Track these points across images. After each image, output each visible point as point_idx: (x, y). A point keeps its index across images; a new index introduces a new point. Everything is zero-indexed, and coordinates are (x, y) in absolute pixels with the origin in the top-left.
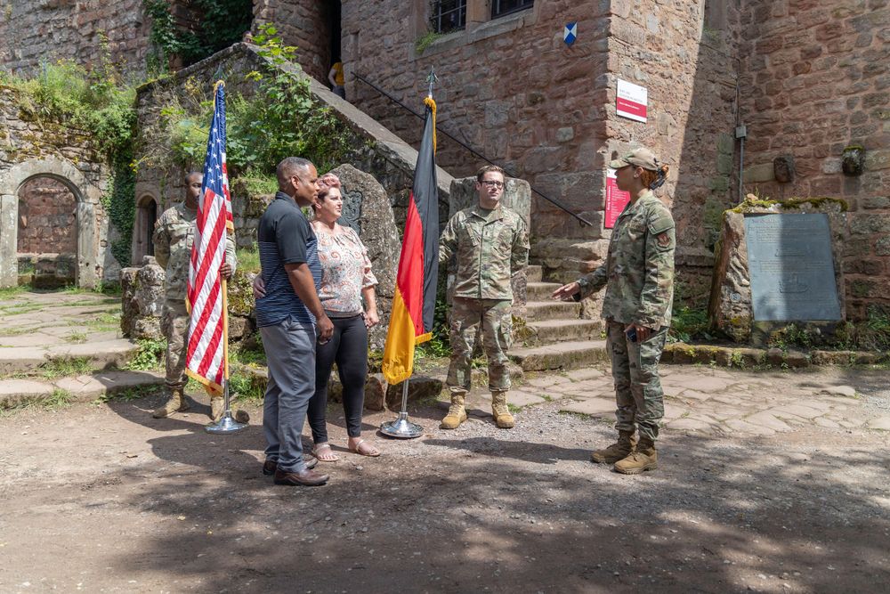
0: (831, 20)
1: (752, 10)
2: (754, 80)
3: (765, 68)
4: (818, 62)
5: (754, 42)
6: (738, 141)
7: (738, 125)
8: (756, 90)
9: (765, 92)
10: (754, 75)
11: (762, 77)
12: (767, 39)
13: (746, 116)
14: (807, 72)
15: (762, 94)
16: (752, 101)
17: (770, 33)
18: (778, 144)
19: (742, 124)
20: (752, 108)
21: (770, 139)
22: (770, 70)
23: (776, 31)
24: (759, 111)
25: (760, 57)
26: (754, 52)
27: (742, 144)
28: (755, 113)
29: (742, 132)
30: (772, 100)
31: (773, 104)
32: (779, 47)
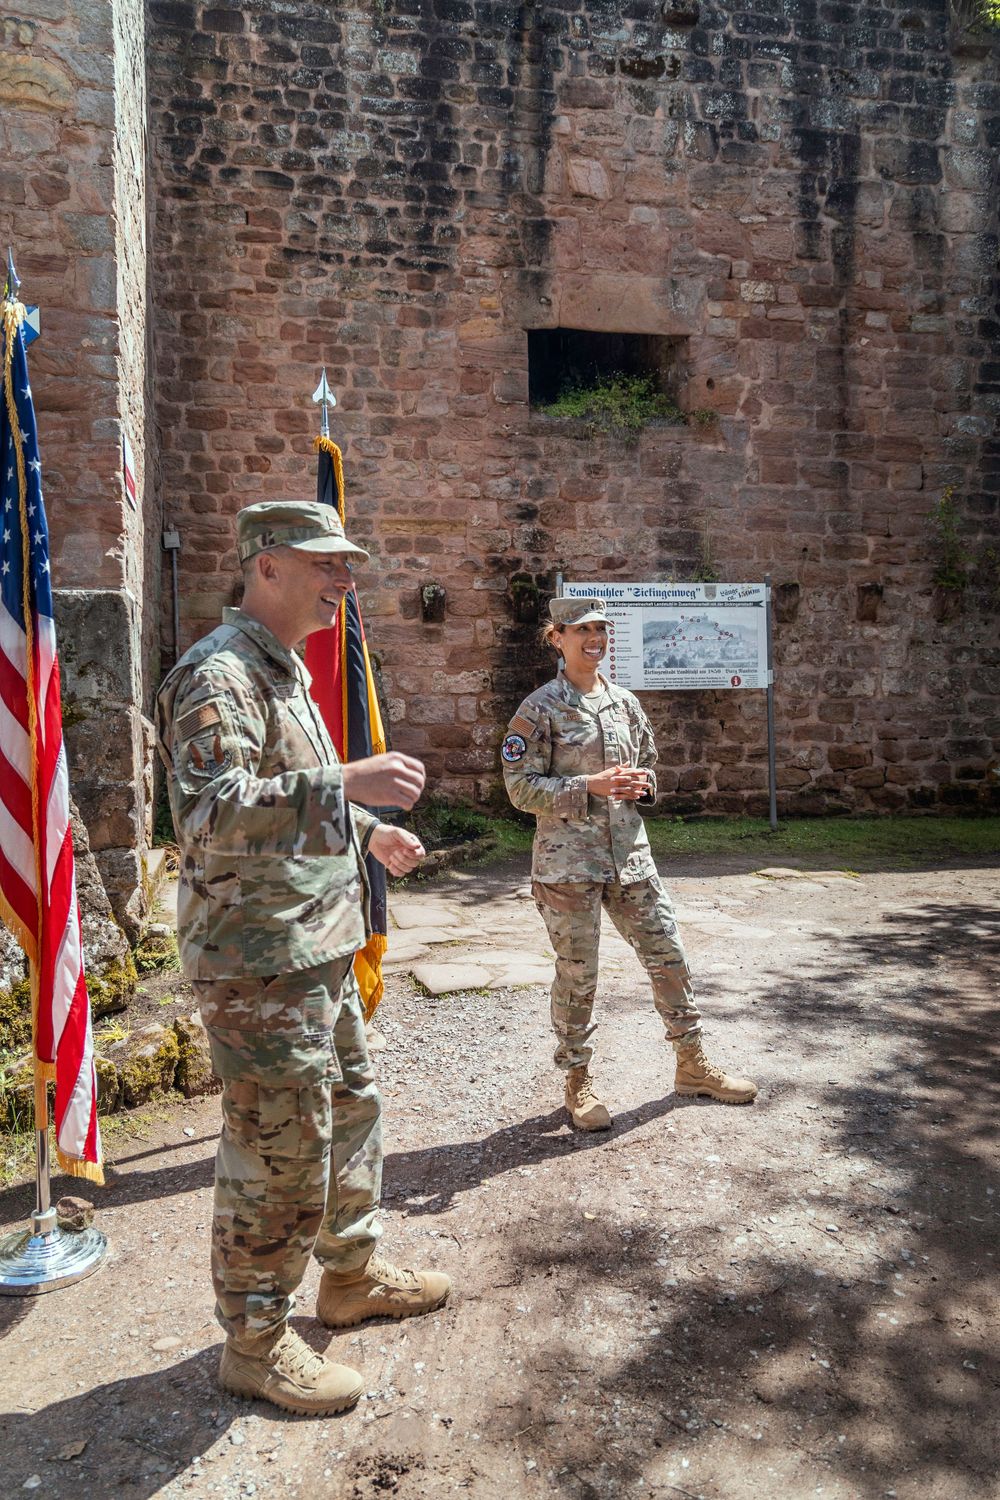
0: (293, 407)
1: (176, 357)
2: (187, 464)
3: (203, 450)
4: (279, 460)
5: (183, 406)
6: (168, 553)
7: (165, 529)
8: (190, 480)
9: (205, 486)
10: (187, 457)
11: (198, 463)
12: (203, 408)
13: (178, 516)
14: (265, 471)
15: (201, 489)
16: (185, 495)
17: (207, 401)
18: (230, 565)
19: (172, 526)
20: (185, 506)
21: (219, 557)
22: (211, 454)
23: (216, 400)
24: (197, 512)
25: (192, 431)
26: (183, 422)
27: (175, 559)
28: (191, 514)
29: (173, 540)
30: (218, 498)
31: (219, 506)
32: (222, 424)
